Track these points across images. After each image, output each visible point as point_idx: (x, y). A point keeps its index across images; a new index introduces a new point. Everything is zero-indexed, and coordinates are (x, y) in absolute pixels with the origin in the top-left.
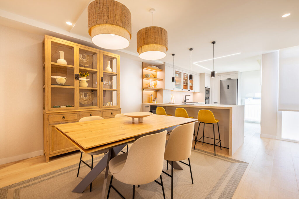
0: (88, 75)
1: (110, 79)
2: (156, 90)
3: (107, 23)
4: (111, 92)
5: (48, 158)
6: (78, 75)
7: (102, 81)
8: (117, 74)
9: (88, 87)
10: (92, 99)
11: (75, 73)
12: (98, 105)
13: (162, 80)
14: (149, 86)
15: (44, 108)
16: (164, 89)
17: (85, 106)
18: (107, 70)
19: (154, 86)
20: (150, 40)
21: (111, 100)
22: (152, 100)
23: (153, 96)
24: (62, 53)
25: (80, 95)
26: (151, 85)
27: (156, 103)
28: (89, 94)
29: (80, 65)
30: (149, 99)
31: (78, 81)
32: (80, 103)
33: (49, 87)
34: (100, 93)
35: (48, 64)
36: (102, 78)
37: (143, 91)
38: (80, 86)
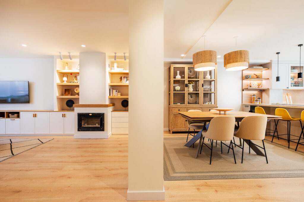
0: (193, 83)
1: (209, 83)
2: (260, 90)
3: (201, 62)
4: (210, 94)
5: (171, 132)
6: (187, 84)
7: (203, 86)
8: (214, 80)
9: (193, 91)
10: (196, 99)
11: (186, 83)
12: (200, 103)
13: (268, 79)
14: (251, 86)
15: (169, 105)
16: (271, 89)
17: (191, 104)
18: (207, 78)
19: (257, 86)
20: (231, 60)
21: (210, 100)
22: (254, 100)
23: (255, 96)
24: (178, 72)
25: (188, 97)
26: (252, 86)
27: (259, 103)
28: (193, 96)
29: (189, 78)
30: (251, 99)
31: (187, 88)
32: (188, 102)
33: (172, 92)
34: (201, 95)
35: (172, 80)
36: (203, 84)
37: (243, 92)
38: (188, 91)
